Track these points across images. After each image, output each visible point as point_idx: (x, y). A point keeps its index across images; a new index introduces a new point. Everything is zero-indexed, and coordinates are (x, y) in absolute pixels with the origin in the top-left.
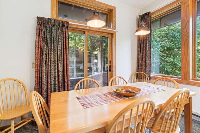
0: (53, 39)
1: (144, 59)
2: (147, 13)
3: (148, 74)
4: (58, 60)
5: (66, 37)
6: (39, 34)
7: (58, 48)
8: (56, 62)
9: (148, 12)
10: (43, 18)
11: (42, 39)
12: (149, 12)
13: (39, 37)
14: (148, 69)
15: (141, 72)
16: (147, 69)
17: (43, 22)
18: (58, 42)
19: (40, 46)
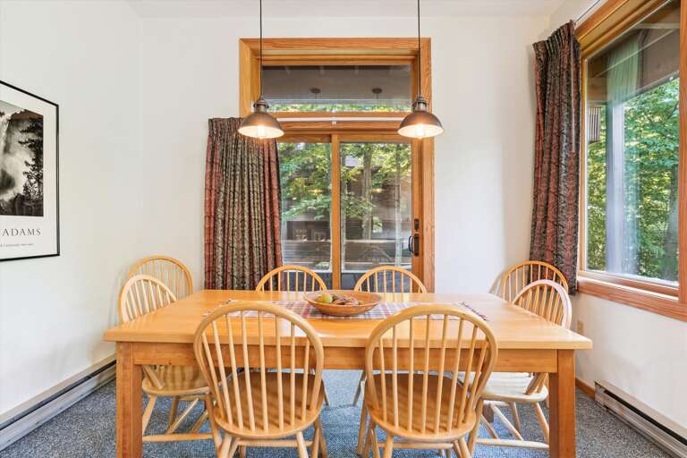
0: (238, 168)
1: (551, 213)
2: (562, 27)
3: (567, 273)
4: (250, 216)
5: (269, 158)
6: (212, 158)
7: (251, 189)
8: (246, 224)
9: (567, 24)
10: (220, 120)
11: (217, 169)
12: (569, 25)
13: (212, 166)
14: (566, 254)
15: (540, 263)
16: (563, 253)
17: (219, 129)
18: (251, 173)
19: (213, 187)
